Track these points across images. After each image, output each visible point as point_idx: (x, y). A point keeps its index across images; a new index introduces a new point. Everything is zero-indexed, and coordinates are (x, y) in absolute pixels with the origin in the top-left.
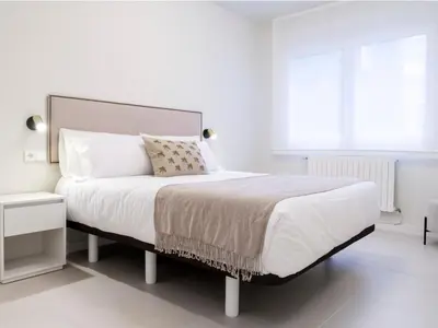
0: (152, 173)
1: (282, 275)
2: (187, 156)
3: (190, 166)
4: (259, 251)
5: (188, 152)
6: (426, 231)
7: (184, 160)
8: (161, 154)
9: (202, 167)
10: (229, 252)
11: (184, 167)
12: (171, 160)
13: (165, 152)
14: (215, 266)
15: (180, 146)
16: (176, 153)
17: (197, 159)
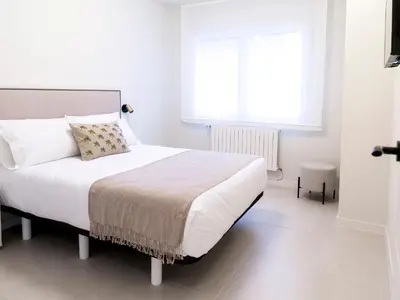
0: (78, 155)
1: (197, 256)
2: (110, 138)
3: (114, 147)
4: (180, 241)
5: (111, 134)
6: (299, 187)
7: (108, 142)
8: (87, 139)
9: (124, 146)
10: (155, 241)
11: (108, 148)
12: (97, 143)
13: (90, 136)
14: (144, 251)
15: (103, 130)
16: (100, 136)
17: (119, 140)
